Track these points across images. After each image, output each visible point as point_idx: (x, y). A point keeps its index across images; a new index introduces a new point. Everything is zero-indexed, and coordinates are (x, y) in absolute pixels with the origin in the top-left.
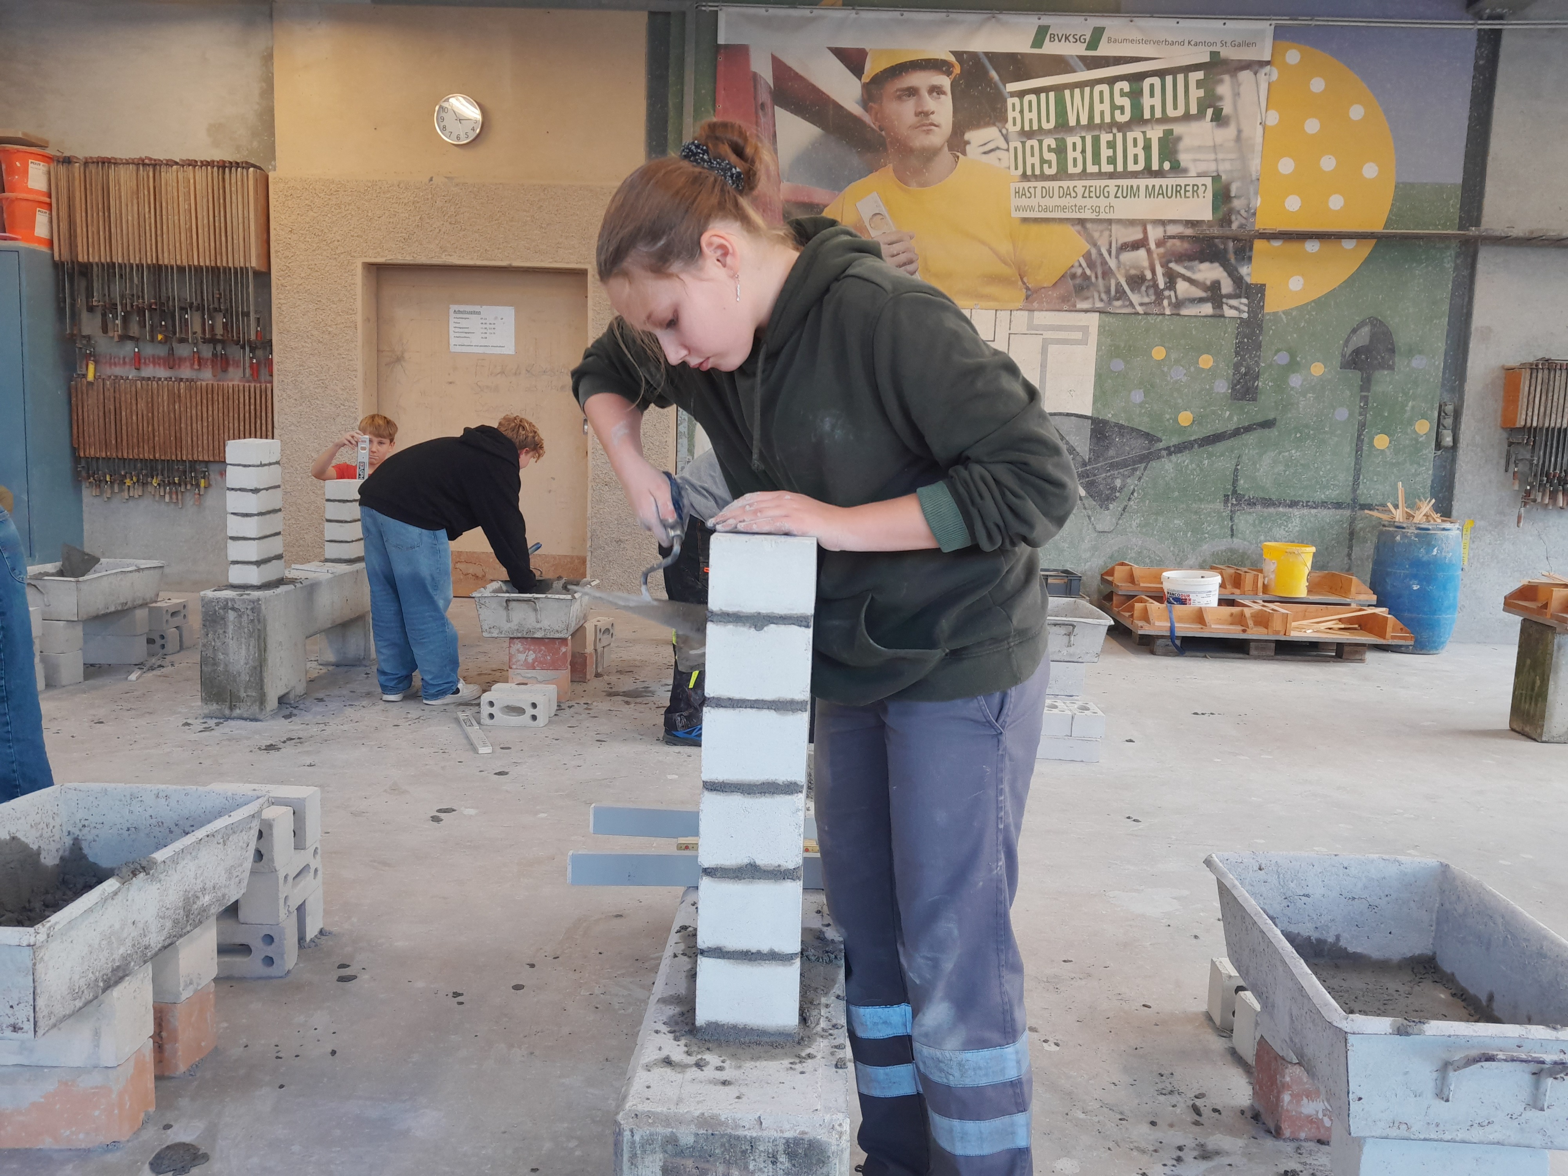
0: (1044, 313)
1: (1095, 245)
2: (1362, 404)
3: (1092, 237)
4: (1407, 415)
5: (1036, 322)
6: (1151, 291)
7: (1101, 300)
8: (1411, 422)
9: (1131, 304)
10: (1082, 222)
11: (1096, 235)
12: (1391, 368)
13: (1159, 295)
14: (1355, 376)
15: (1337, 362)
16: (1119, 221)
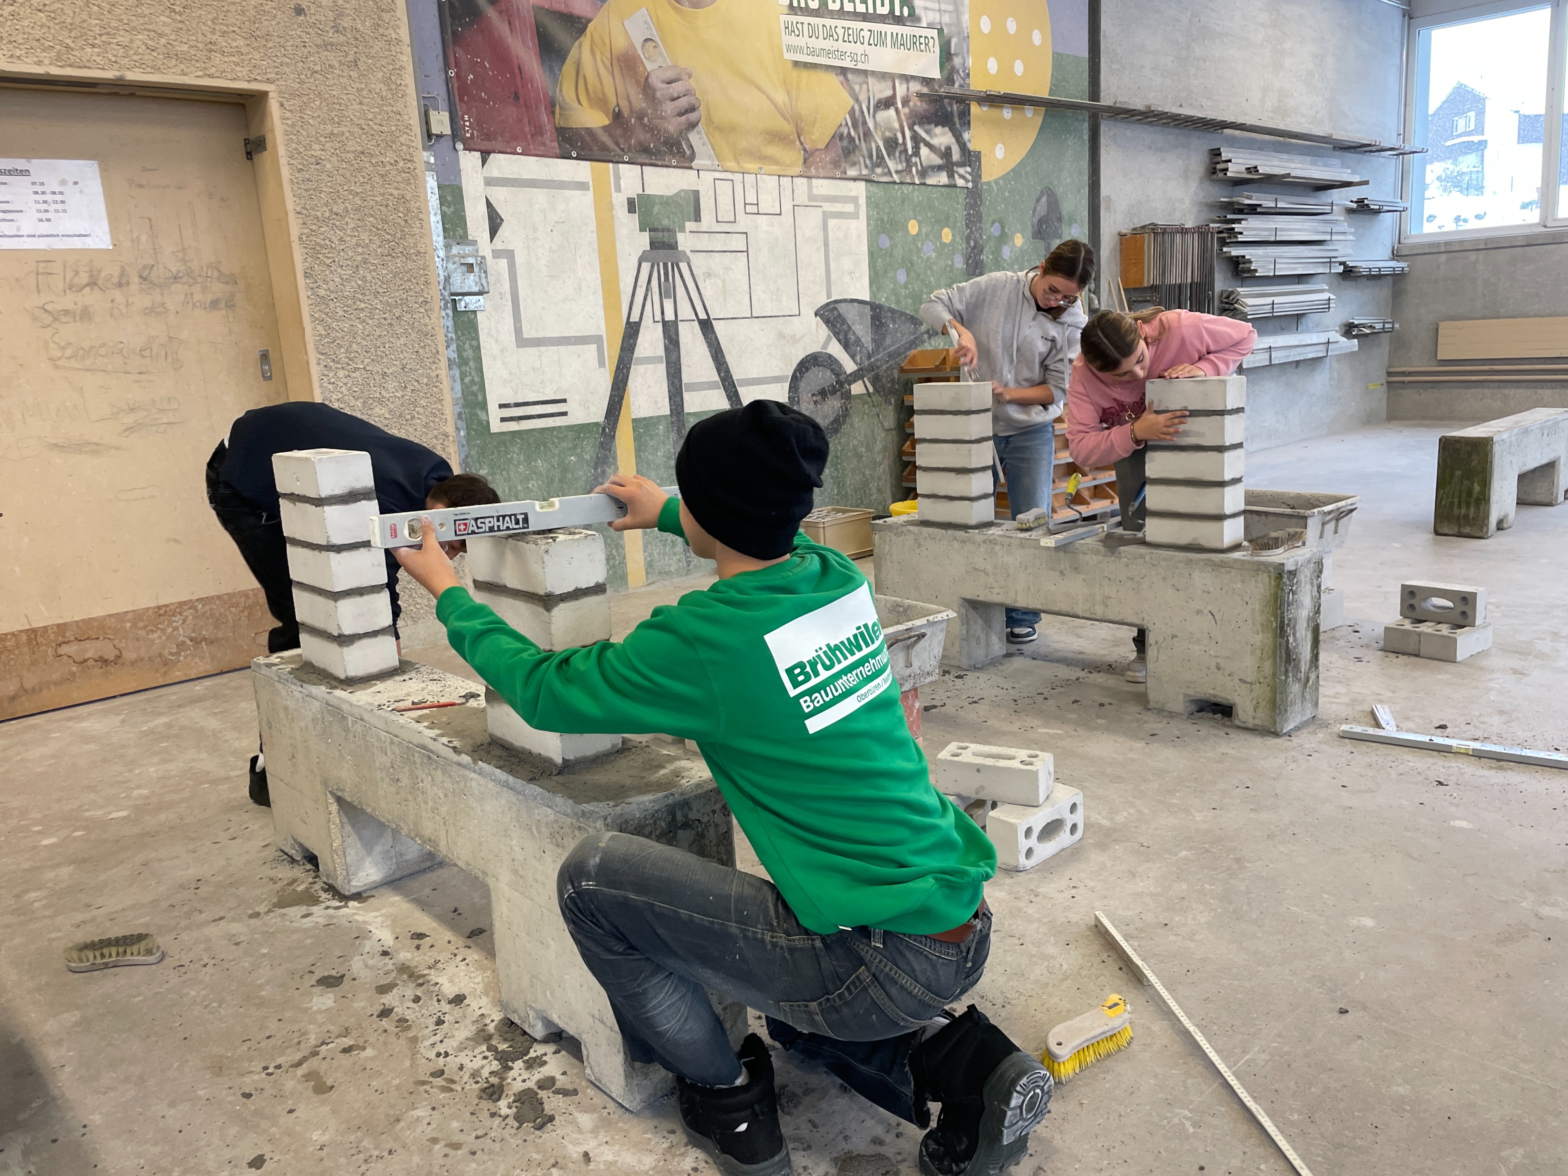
0: (821, 181)
1: (857, 100)
3: (854, 90)
5: (815, 191)
6: (903, 158)
7: (866, 166)
9: (889, 173)
10: (843, 71)
11: (857, 88)
13: (908, 160)
15: (1029, 233)
16: (873, 73)
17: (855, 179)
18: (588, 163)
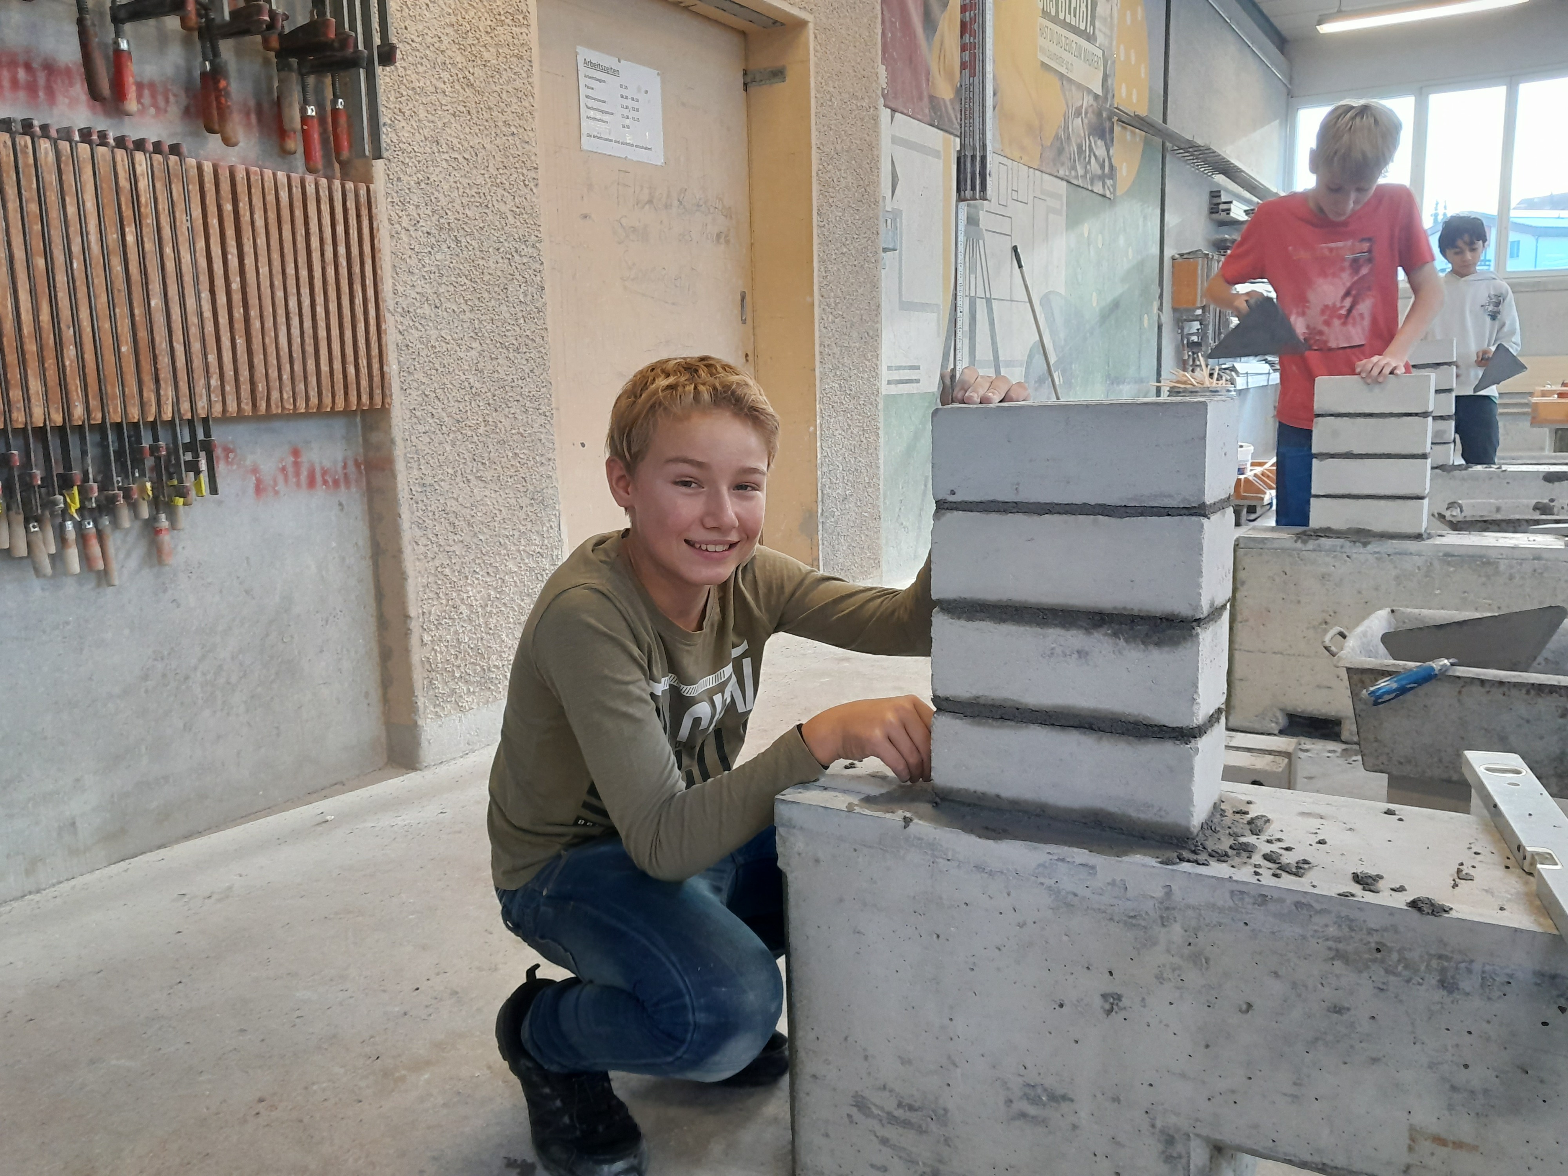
5: (1044, 185)
6: (1084, 163)
9: (1078, 176)
10: (1062, 76)
13: (1086, 167)
16: (1075, 83)
17: (1062, 179)
18: (941, 133)
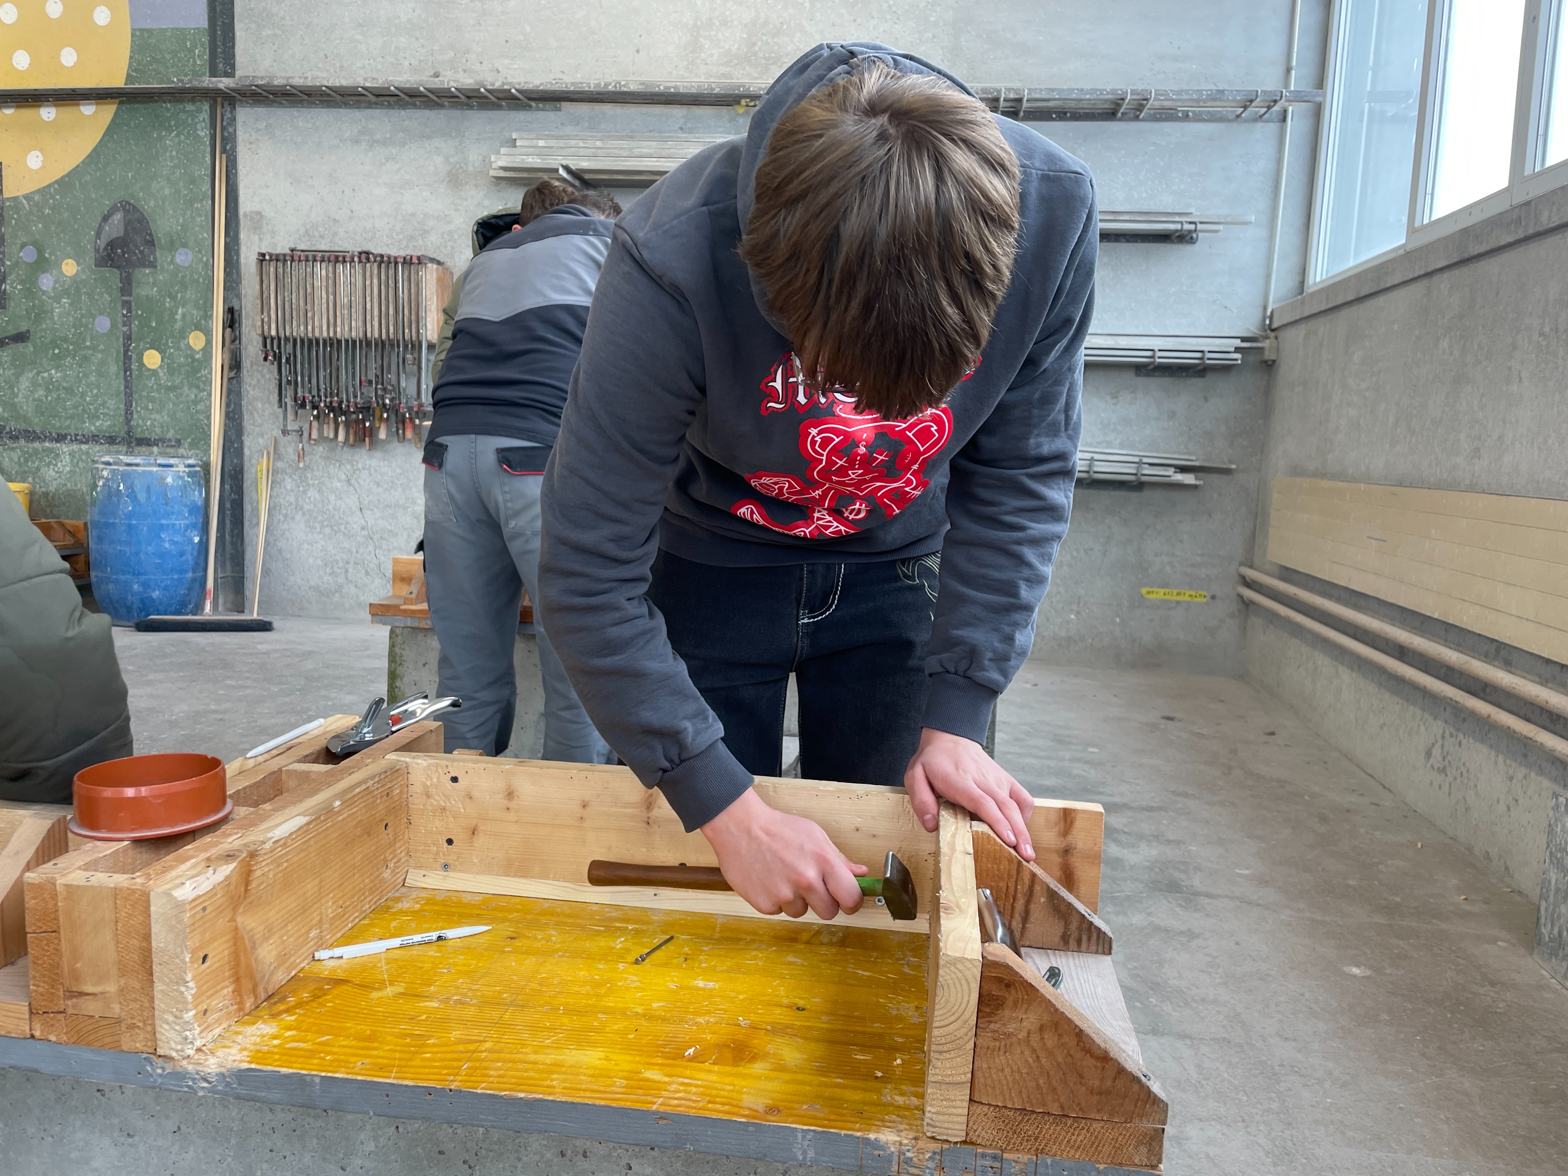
2: (125, 312)
4: (178, 325)
8: (183, 334)
12: (153, 265)
14: (113, 276)
15: (90, 258)
